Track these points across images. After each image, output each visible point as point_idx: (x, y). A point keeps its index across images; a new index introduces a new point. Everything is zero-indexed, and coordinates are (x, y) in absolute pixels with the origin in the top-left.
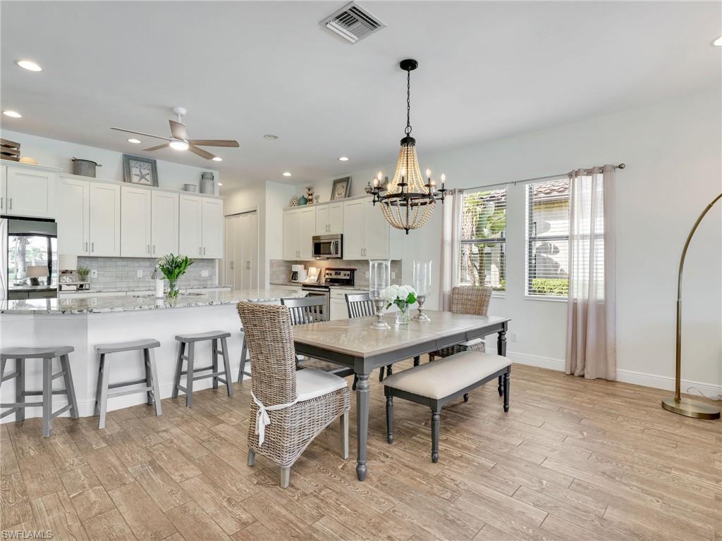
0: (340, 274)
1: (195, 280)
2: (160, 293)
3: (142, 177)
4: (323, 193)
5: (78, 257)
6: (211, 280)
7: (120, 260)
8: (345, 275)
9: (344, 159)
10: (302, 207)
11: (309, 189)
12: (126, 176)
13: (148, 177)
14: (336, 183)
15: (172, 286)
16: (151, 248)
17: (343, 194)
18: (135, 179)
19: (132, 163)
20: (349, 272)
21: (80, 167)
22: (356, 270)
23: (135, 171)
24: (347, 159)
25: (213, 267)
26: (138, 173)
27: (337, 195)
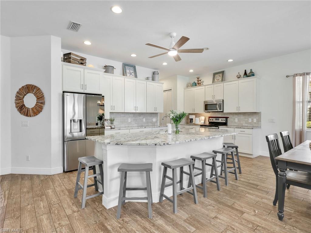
0: (219, 120)
1: (151, 123)
2: (170, 131)
3: (131, 74)
4: (207, 80)
5: (110, 113)
6: (157, 123)
7: (122, 114)
8: (222, 120)
9: (230, 60)
10: (194, 88)
11: (198, 78)
12: (124, 73)
13: (133, 74)
14: (215, 74)
15: (177, 128)
16: (136, 108)
17: (221, 79)
18: (128, 75)
19: (127, 67)
20: (225, 119)
21: (108, 69)
22: (228, 117)
23: (128, 71)
24: (232, 60)
25: (157, 117)
26: (129, 72)
27: (216, 80)
